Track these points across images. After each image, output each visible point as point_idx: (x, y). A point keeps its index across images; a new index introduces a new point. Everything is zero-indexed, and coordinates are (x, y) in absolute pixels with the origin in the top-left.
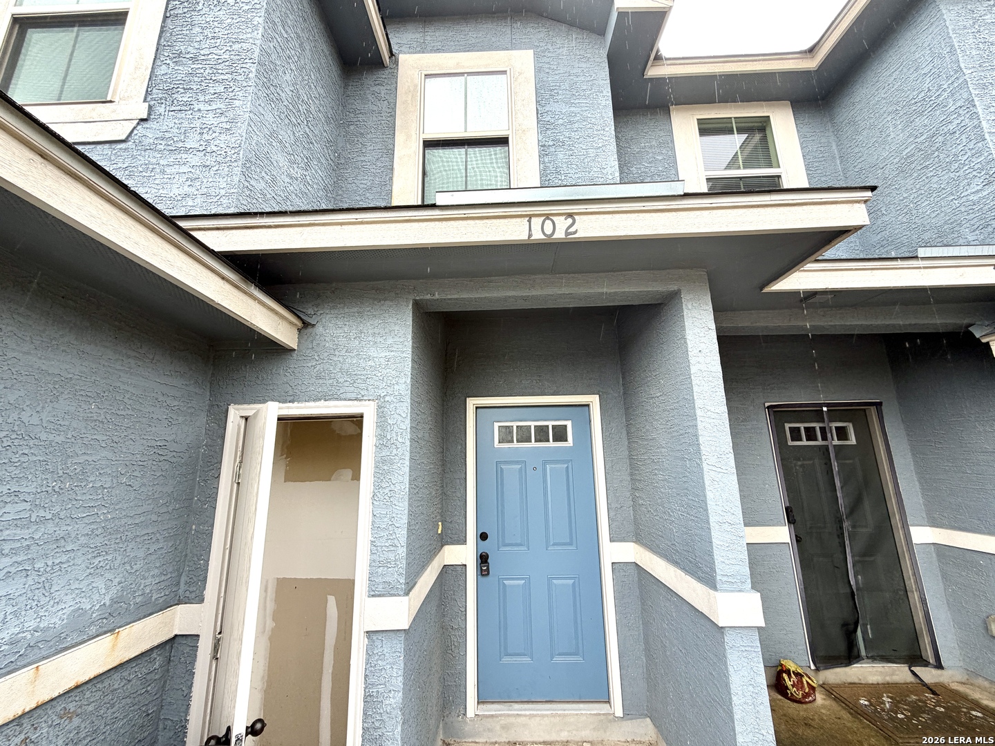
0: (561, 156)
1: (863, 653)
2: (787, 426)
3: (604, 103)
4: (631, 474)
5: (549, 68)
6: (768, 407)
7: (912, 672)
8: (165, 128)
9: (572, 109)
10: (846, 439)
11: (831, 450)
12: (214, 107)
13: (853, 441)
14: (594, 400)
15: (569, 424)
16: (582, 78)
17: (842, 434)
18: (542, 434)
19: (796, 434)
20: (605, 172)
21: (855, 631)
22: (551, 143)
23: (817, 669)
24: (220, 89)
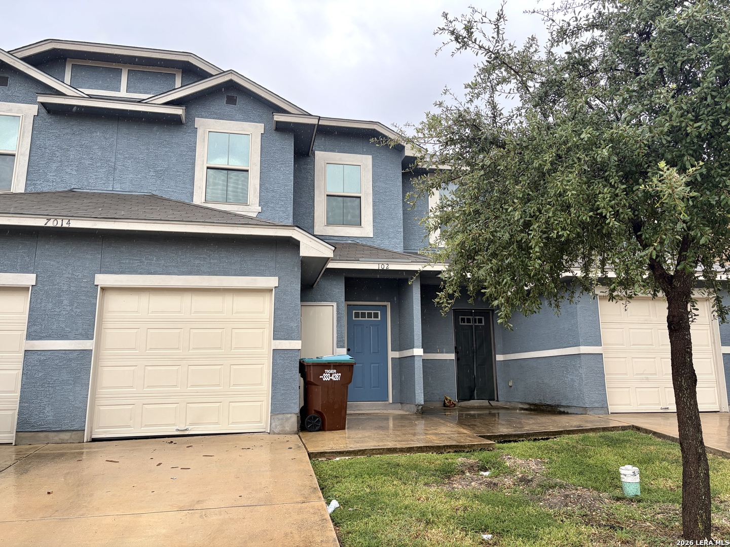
0: (381, 207)
1: (476, 398)
2: (460, 317)
3: (399, 184)
4: (399, 329)
5: (378, 165)
6: (453, 309)
7: (489, 403)
8: (267, 216)
9: (387, 186)
10: (482, 323)
11: (474, 326)
12: (282, 209)
13: (483, 324)
14: (388, 304)
15: (379, 312)
16: (391, 172)
17: (480, 321)
18: (370, 315)
19: (463, 320)
20: (397, 215)
21: (474, 391)
22: (377, 201)
23: (459, 402)
24: (283, 203)
